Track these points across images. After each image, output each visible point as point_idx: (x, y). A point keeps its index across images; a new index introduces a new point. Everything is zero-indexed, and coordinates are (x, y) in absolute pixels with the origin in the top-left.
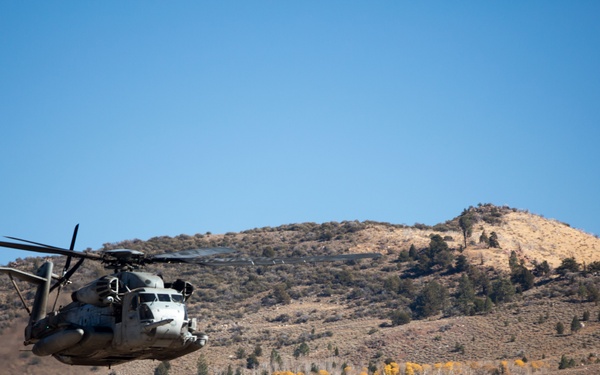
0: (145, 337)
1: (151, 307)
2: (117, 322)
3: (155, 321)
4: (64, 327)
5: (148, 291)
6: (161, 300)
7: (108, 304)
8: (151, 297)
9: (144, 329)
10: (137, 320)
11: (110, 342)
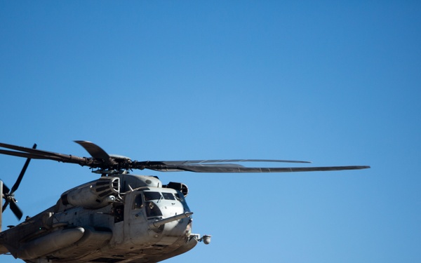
0: (152, 233)
1: (158, 204)
2: (116, 221)
3: (163, 218)
4: (59, 227)
5: (152, 189)
6: (166, 198)
7: (109, 203)
8: (156, 196)
9: (152, 226)
10: (143, 217)
11: (108, 241)
